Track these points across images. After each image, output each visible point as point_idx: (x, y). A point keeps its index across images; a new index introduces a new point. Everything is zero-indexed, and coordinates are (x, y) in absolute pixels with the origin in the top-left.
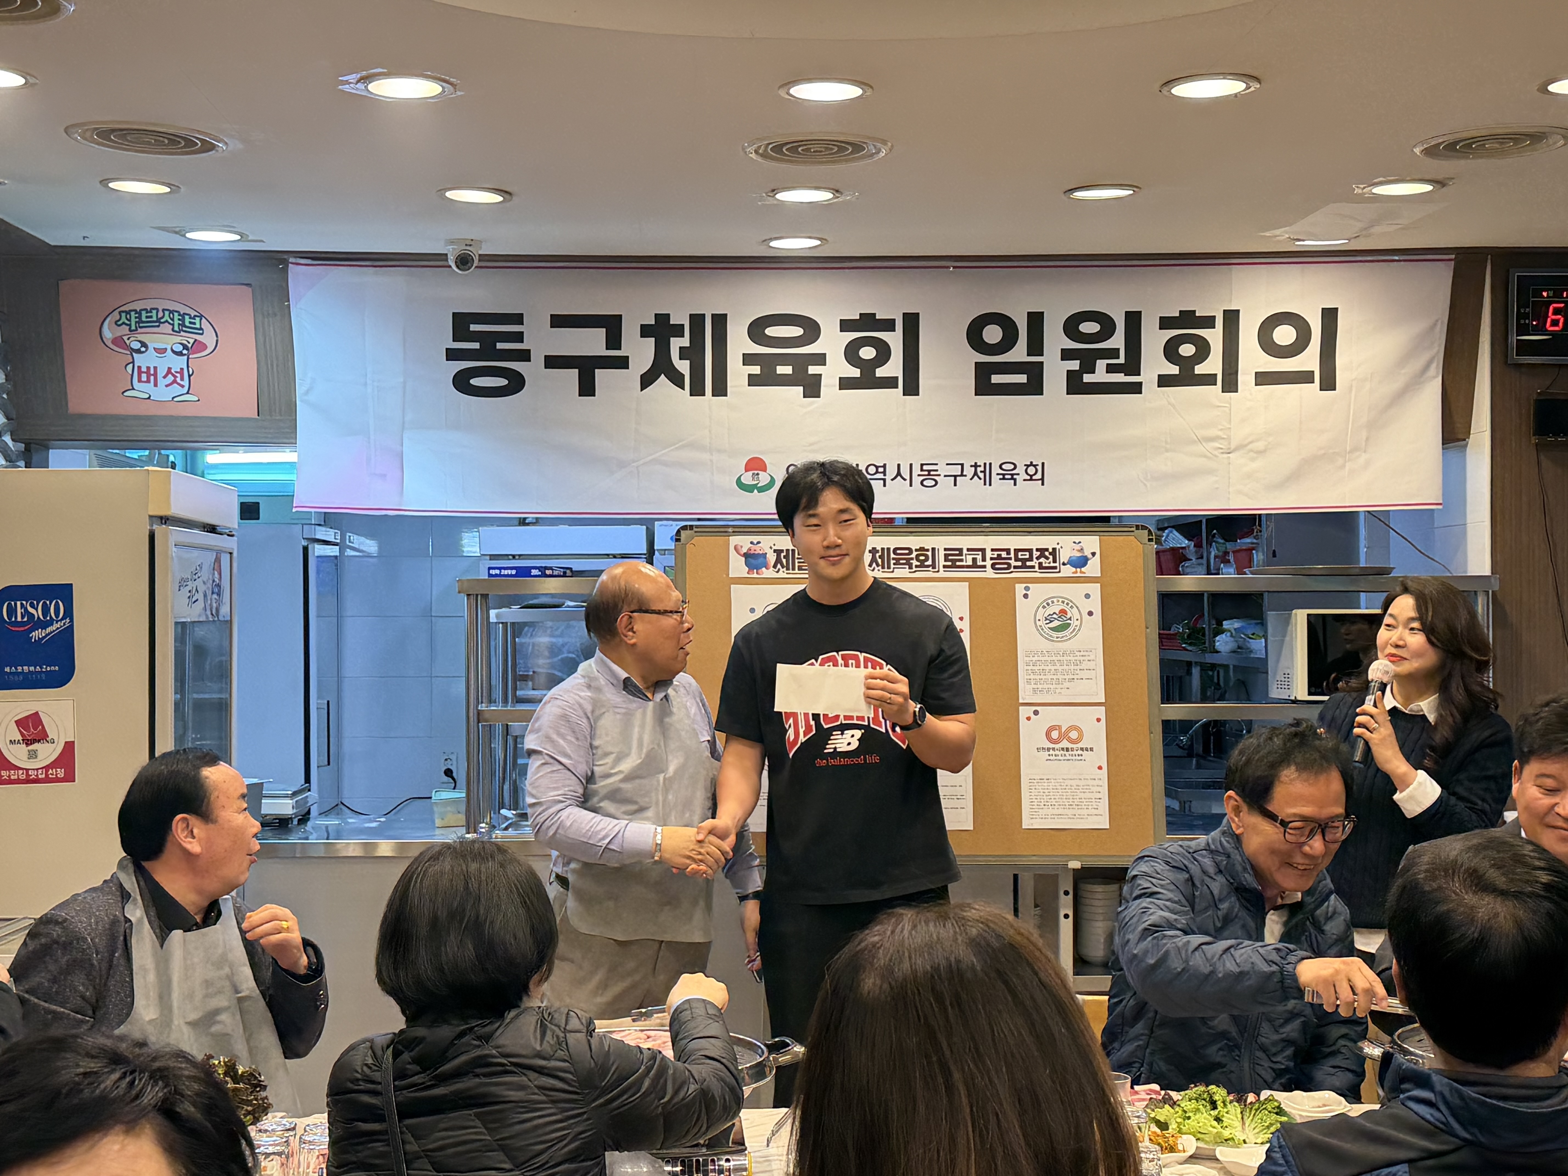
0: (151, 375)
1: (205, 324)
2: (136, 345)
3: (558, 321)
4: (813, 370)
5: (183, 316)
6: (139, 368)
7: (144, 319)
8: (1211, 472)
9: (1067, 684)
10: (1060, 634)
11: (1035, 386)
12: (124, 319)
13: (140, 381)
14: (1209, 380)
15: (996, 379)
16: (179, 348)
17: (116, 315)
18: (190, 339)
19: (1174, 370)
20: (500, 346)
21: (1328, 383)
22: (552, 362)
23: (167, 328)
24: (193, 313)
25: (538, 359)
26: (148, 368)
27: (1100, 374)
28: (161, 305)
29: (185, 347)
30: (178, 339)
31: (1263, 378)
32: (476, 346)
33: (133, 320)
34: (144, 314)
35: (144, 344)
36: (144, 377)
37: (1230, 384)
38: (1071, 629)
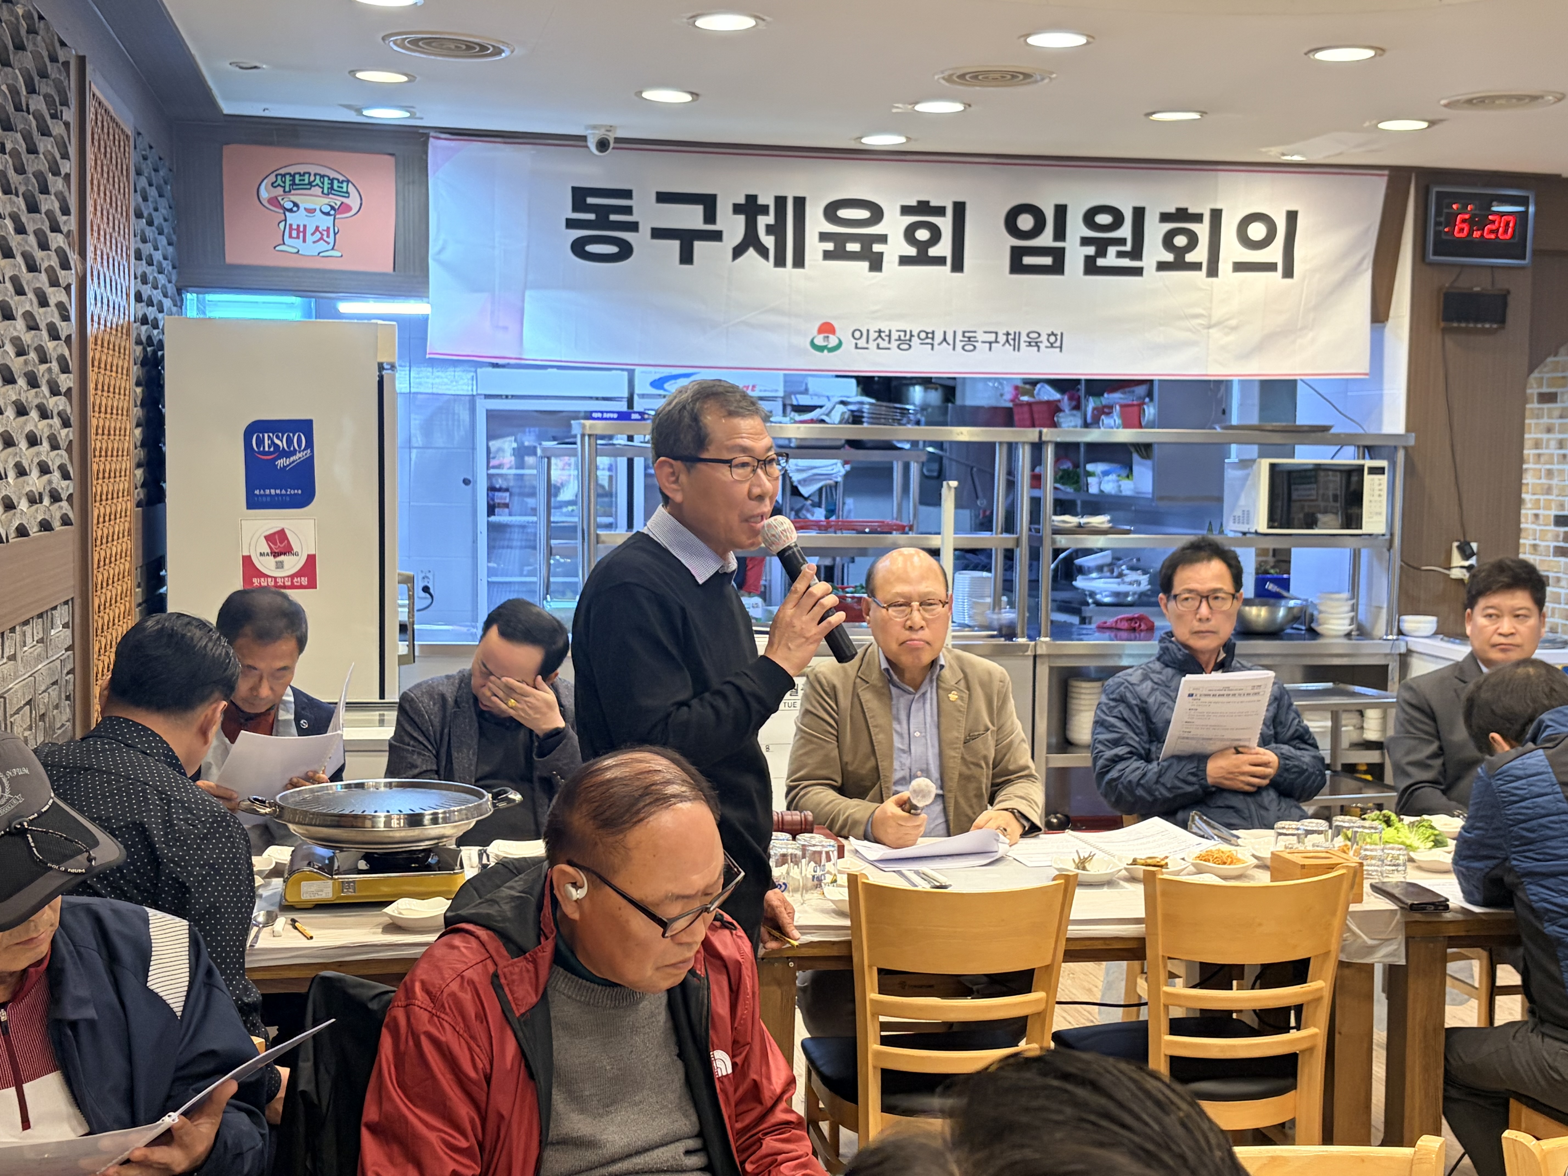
0: (301, 232)
1: (351, 188)
2: (288, 205)
3: (663, 198)
4: (877, 248)
5: (332, 180)
6: (291, 225)
7: (297, 182)
8: (1194, 343)
11: (1058, 268)
12: (279, 182)
13: (290, 236)
14: (1197, 266)
15: (1028, 260)
16: (327, 209)
17: (272, 178)
18: (337, 201)
19: (1169, 257)
20: (613, 217)
21: (1289, 272)
22: (658, 233)
23: (317, 190)
24: (341, 178)
25: (645, 230)
26: (298, 226)
27: (1111, 259)
28: (313, 169)
29: (332, 208)
30: (326, 201)
31: (1240, 267)
32: (592, 216)
33: (288, 183)
34: (297, 177)
35: (296, 205)
36: (294, 234)
37: (1213, 272)
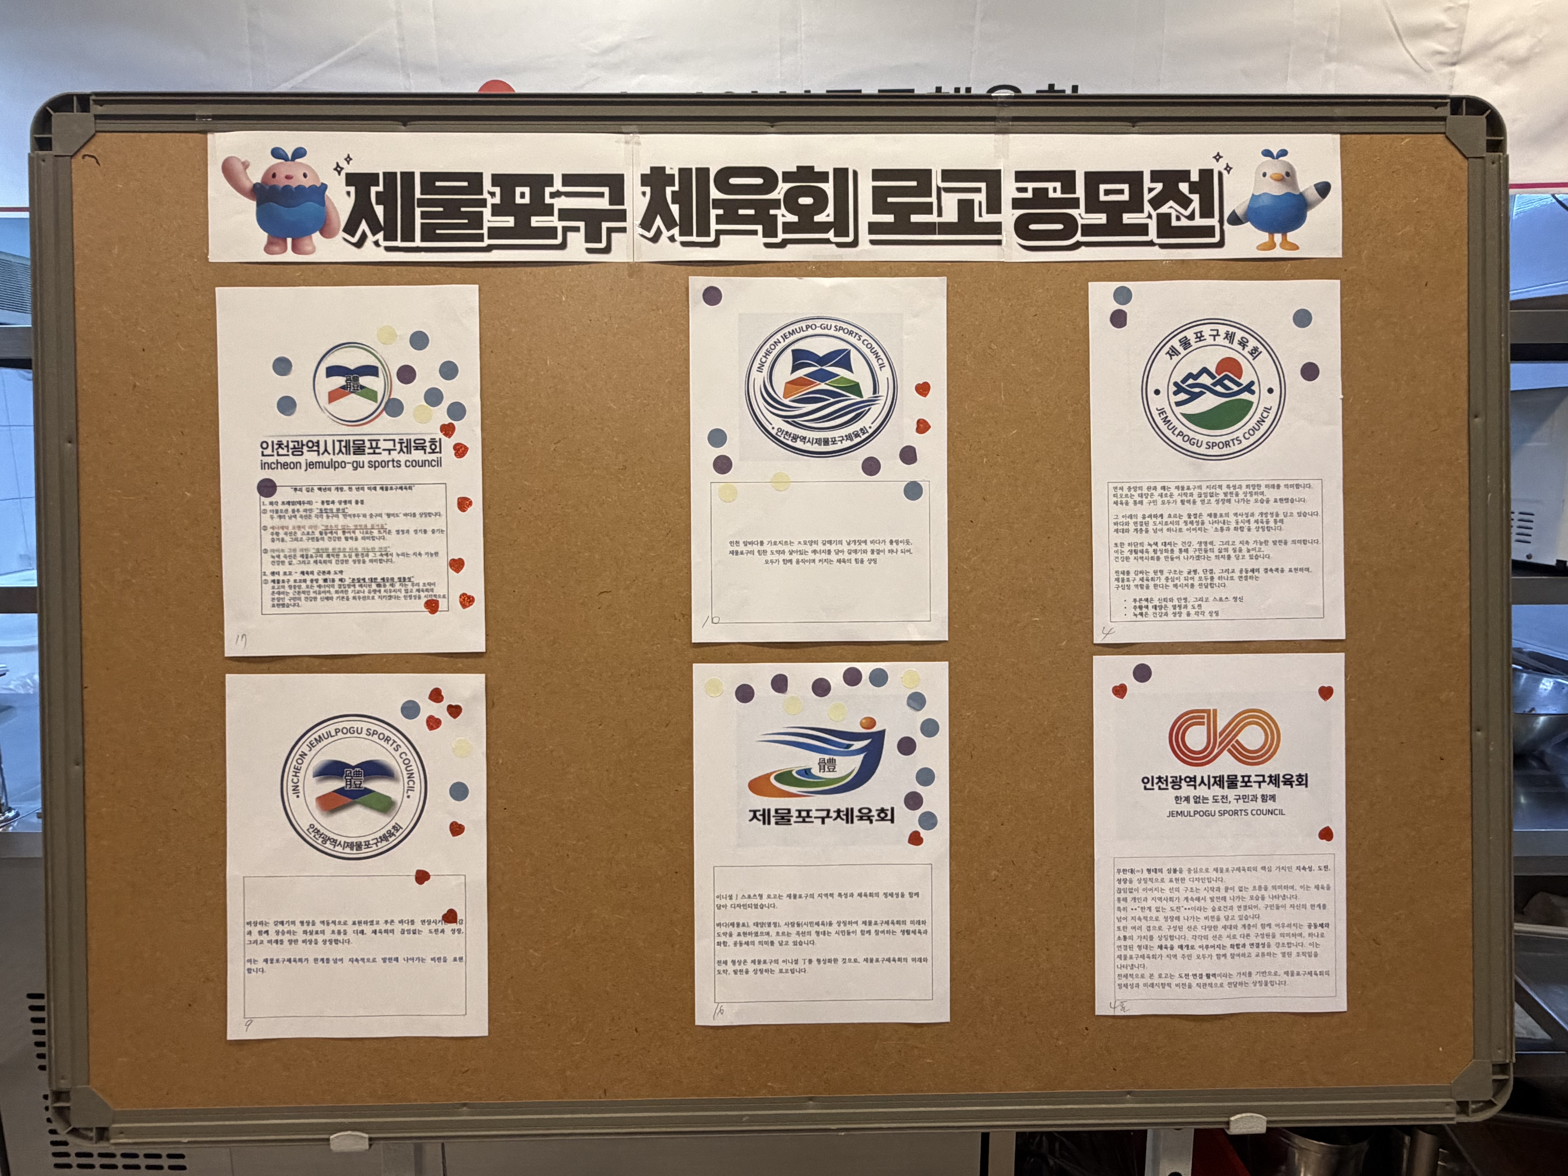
9: (1235, 588)
10: (1221, 435)
38: (1250, 420)
